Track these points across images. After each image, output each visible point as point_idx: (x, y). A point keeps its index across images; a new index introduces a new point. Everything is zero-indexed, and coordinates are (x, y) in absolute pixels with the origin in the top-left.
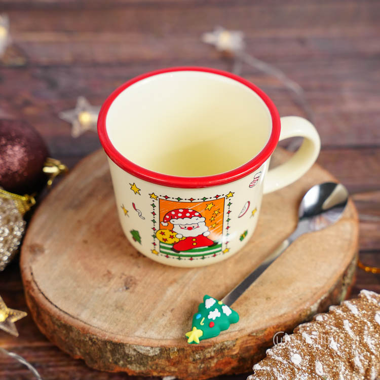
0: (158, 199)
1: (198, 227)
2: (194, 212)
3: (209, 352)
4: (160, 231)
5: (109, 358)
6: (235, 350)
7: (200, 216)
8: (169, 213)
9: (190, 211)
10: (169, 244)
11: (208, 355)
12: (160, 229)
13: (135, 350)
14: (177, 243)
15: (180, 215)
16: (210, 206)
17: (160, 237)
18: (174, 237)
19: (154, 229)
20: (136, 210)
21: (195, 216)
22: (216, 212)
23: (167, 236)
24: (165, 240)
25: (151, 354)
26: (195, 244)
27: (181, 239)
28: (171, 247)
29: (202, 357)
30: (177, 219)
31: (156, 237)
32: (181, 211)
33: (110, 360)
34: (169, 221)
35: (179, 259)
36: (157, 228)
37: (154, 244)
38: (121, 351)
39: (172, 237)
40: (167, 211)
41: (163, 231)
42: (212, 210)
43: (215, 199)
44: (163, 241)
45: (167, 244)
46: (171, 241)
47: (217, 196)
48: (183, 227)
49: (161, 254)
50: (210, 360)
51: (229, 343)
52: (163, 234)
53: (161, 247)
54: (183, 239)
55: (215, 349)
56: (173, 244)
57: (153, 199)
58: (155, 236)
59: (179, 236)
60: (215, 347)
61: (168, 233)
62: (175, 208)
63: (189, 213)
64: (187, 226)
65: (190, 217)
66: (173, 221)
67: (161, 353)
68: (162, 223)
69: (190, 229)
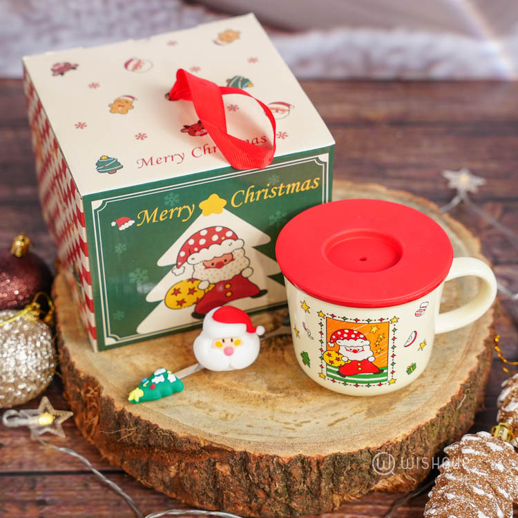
2: (359, 333)
4: (327, 353)
9: (355, 332)
10: (335, 367)
12: (327, 351)
14: (343, 366)
15: (345, 336)
17: (327, 359)
18: (340, 359)
19: (321, 350)
21: (360, 338)
23: (333, 359)
24: (332, 362)
26: (360, 369)
27: (346, 363)
28: (337, 370)
30: (342, 340)
32: (346, 331)
34: (336, 342)
35: (345, 384)
36: (324, 349)
39: (338, 359)
41: (330, 352)
44: (330, 364)
45: (333, 367)
46: (337, 364)
52: (329, 355)
53: (327, 370)
54: (348, 363)
56: (339, 366)
58: (322, 358)
59: (345, 359)
61: (334, 355)
63: (355, 334)
65: (355, 339)
66: (339, 342)
68: (329, 344)
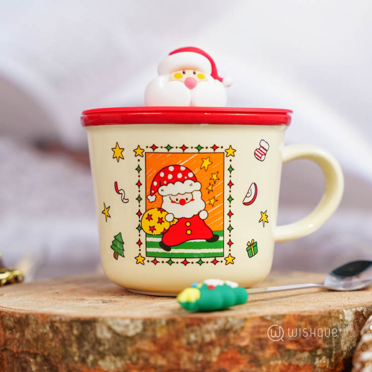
0: (144, 153)
1: (192, 200)
2: (188, 170)
3: (208, 332)
4: (146, 216)
5: (75, 353)
6: (243, 339)
7: (194, 179)
8: (157, 177)
9: (183, 169)
10: (157, 236)
11: (208, 338)
12: (146, 211)
13: (110, 328)
14: (168, 230)
15: (170, 177)
16: (206, 163)
17: (146, 224)
18: (164, 220)
20: (117, 191)
21: (189, 178)
22: (215, 177)
23: (154, 223)
24: (152, 229)
25: (131, 333)
26: (189, 232)
27: (172, 223)
28: (159, 240)
29: (199, 340)
30: (166, 185)
31: (142, 228)
32: (171, 169)
33: (76, 359)
34: (157, 191)
35: (170, 263)
36: (143, 210)
37: (139, 243)
38: (91, 335)
39: (161, 221)
40: (155, 172)
41: (150, 212)
42: (209, 172)
43: (212, 150)
44: (150, 232)
45: (154, 236)
46: (160, 229)
47: (215, 147)
48: (174, 199)
49: (147, 258)
50: (210, 348)
51: (235, 322)
52: (149, 218)
53: (147, 244)
54: (175, 223)
55: (216, 327)
56: (162, 233)
57: (139, 157)
59: (170, 218)
60: (216, 323)
61: (156, 214)
62: (164, 165)
63: (182, 172)
64: (180, 197)
65: (182, 180)
66: (162, 190)
67: (144, 330)
68: (149, 197)
69: (183, 202)
